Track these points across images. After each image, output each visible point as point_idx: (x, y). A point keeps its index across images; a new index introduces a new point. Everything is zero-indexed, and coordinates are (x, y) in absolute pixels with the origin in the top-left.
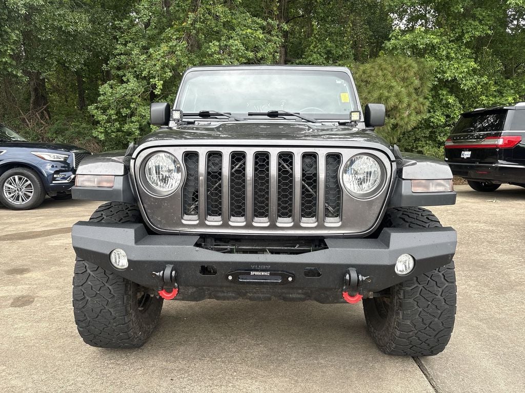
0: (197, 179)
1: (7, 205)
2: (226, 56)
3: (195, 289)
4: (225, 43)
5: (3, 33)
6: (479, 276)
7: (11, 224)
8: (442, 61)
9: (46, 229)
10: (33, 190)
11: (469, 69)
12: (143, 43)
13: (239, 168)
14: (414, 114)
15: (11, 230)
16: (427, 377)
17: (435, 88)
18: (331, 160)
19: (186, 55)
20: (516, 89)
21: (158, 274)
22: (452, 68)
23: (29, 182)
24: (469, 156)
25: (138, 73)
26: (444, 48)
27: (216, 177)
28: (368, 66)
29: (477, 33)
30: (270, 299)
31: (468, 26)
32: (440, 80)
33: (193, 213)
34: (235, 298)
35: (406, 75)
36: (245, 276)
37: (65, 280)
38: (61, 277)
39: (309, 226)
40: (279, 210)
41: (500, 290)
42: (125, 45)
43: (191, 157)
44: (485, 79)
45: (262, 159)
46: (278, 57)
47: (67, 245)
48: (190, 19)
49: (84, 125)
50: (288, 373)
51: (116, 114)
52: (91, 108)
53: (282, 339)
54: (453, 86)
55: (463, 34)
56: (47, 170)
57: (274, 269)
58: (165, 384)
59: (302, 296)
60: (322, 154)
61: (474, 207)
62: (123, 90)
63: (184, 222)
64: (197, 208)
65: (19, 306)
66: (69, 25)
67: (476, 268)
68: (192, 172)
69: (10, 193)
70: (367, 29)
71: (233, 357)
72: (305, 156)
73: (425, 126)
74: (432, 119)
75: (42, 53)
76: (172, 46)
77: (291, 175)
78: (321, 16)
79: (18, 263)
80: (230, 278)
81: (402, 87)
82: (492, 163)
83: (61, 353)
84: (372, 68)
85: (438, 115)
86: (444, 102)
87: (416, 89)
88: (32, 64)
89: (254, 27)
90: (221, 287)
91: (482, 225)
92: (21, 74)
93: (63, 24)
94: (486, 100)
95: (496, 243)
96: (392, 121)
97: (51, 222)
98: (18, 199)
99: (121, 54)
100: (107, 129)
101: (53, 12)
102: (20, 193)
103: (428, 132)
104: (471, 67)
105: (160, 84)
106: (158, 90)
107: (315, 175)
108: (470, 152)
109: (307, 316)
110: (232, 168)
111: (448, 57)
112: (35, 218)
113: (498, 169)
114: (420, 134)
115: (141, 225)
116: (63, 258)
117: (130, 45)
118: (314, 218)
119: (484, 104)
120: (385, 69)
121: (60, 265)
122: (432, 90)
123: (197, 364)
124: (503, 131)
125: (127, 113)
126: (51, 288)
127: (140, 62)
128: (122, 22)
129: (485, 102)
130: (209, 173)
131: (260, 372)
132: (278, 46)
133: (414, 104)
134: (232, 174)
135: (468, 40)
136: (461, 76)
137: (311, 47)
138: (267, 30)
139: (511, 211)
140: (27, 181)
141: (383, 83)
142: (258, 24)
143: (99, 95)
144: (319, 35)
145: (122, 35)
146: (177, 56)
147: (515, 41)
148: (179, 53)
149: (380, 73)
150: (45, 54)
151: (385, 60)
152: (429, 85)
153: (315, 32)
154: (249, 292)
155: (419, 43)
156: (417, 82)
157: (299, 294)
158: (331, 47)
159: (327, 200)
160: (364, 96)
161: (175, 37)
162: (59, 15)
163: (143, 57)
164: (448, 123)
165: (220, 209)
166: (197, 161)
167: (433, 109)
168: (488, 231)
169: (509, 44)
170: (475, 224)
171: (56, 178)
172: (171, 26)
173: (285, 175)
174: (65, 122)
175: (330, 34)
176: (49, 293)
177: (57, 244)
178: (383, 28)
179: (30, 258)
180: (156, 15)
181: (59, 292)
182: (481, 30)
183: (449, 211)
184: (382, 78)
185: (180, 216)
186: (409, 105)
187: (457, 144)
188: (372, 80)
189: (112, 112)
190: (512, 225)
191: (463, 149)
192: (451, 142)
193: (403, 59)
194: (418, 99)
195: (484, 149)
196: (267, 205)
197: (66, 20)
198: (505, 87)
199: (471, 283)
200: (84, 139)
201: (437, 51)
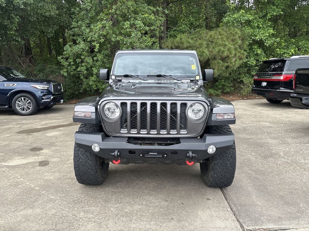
0: (126, 114)
1: (18, 113)
2: (134, 30)
3: (126, 160)
4: (133, 22)
5: (11, 18)
6: (258, 150)
7: (24, 124)
8: (255, 29)
9: (43, 127)
10: (32, 105)
11: (269, 34)
12: (88, 21)
13: (144, 109)
14: (238, 60)
15: (25, 127)
16: (223, 194)
17: (250, 45)
18: (183, 105)
19: (112, 28)
20: (297, 45)
21: (112, 154)
22: (260, 33)
23: (29, 101)
24: (266, 85)
25: (85, 38)
26: (256, 22)
27: (135, 113)
28: (212, 33)
29: (275, 13)
30: (157, 163)
31: (270, 9)
32: (254, 40)
33: (125, 128)
34: (143, 163)
35: (234, 38)
36: (147, 155)
37: (60, 154)
38: (58, 152)
39: (173, 133)
40: (161, 127)
41: (266, 157)
42: (77, 22)
43: (124, 105)
44: (278, 40)
45: (154, 105)
46: (162, 29)
47: (56, 136)
48: (113, 9)
49: (54, 67)
50: (165, 193)
51: (73, 62)
52: (59, 58)
53: (163, 180)
54: (260, 44)
55: (267, 14)
56: (39, 94)
57: (159, 151)
58: (114, 197)
59: (171, 162)
60: (179, 103)
61: (266, 113)
62: (77, 48)
63: (121, 132)
64: (126, 126)
65: (43, 166)
66: (46, 12)
67: (257, 147)
68: (124, 111)
69: (19, 107)
70: (213, 10)
71: (142, 187)
72: (172, 104)
73: (244, 66)
74: (248, 63)
75: (31, 28)
76: (104, 23)
77: (166, 112)
78: (187, 3)
79: (35, 145)
80: (141, 155)
81: (232, 45)
82: (277, 89)
83: (68, 186)
84: (215, 33)
85: (252, 60)
86: (255, 52)
87: (239, 46)
88: (26, 34)
89: (149, 12)
90: (137, 159)
91: (267, 123)
92: (20, 40)
93: (43, 12)
94: (279, 51)
95: (271, 133)
96: (226, 64)
97: (44, 123)
98: (24, 110)
99: (75, 27)
100: (68, 70)
101: (37, 4)
102: (25, 106)
103: (246, 70)
104: (271, 33)
105: (97, 46)
106: (96, 49)
107: (176, 112)
108: (266, 83)
109: (175, 169)
110: (141, 109)
111: (258, 27)
112: (35, 121)
113: (280, 92)
114: (242, 70)
115: (103, 133)
116: (56, 142)
117: (80, 22)
118: (176, 130)
119: (278, 53)
120: (223, 34)
121: (55, 146)
122: (249, 45)
123: (127, 190)
124: (283, 72)
125: (80, 61)
126: (55, 158)
127: (86, 33)
128: (75, 9)
129: (279, 52)
130: (131, 111)
131: (153, 193)
132: (163, 22)
133: (238, 54)
134: (141, 112)
135: (270, 17)
136: (265, 38)
137: (181, 21)
138: (156, 13)
139: (285, 115)
140: (28, 100)
141: (221, 42)
142: (151, 10)
143: (64, 51)
144: (186, 14)
145: (76, 17)
146: (107, 29)
147: (297, 17)
148: (108, 28)
149: (220, 37)
150: (33, 28)
151: (223, 29)
152: (247, 43)
153: (184, 12)
154: (149, 161)
155: (242, 20)
156: (240, 42)
157: (169, 161)
158: (192, 21)
159: (181, 122)
160: (210, 50)
161: (105, 19)
162: (40, 6)
163: (88, 30)
164: (257, 64)
165: (136, 126)
166: (127, 106)
167: (249, 56)
168: (270, 127)
169: (293, 19)
170: (264, 123)
171: (44, 98)
172: (103, 12)
173: (164, 112)
174: (44, 65)
175: (192, 13)
176: (55, 160)
177: (51, 135)
178: (223, 8)
179: (40, 143)
180: (94, 6)
181: (59, 159)
182: (277, 11)
183: (253, 116)
184: (220, 40)
185: (120, 129)
186: (235, 55)
187: (259, 78)
188: (215, 41)
189: (71, 60)
190: (283, 123)
191: (263, 81)
192: (257, 77)
193: (233, 29)
194: (241, 51)
195: (273, 81)
196: (156, 124)
197: (44, 9)
198: (291, 43)
199: (253, 154)
200: (55, 74)
201: (252, 24)
